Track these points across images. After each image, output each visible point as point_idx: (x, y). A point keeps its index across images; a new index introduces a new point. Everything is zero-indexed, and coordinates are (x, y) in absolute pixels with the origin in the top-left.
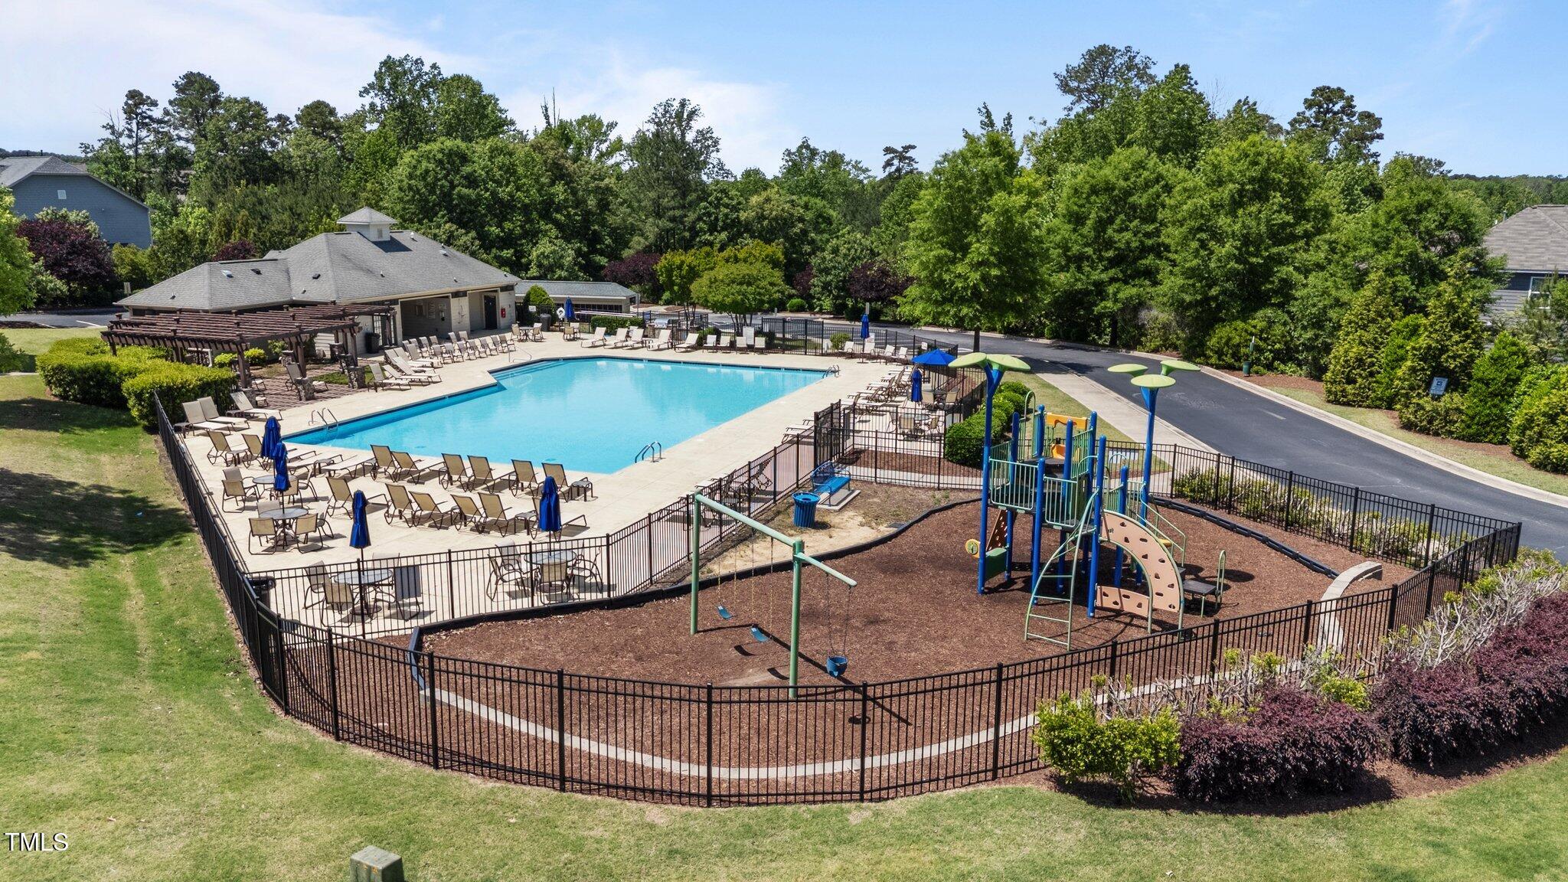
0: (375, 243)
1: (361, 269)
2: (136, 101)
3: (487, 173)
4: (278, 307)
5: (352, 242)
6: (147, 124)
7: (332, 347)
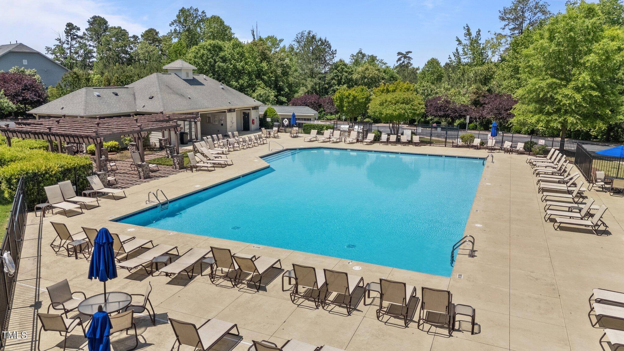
0: (184, 80)
1: (177, 94)
2: (70, 28)
3: (231, 56)
4: (128, 115)
5: (172, 78)
6: (75, 39)
7: (160, 140)
